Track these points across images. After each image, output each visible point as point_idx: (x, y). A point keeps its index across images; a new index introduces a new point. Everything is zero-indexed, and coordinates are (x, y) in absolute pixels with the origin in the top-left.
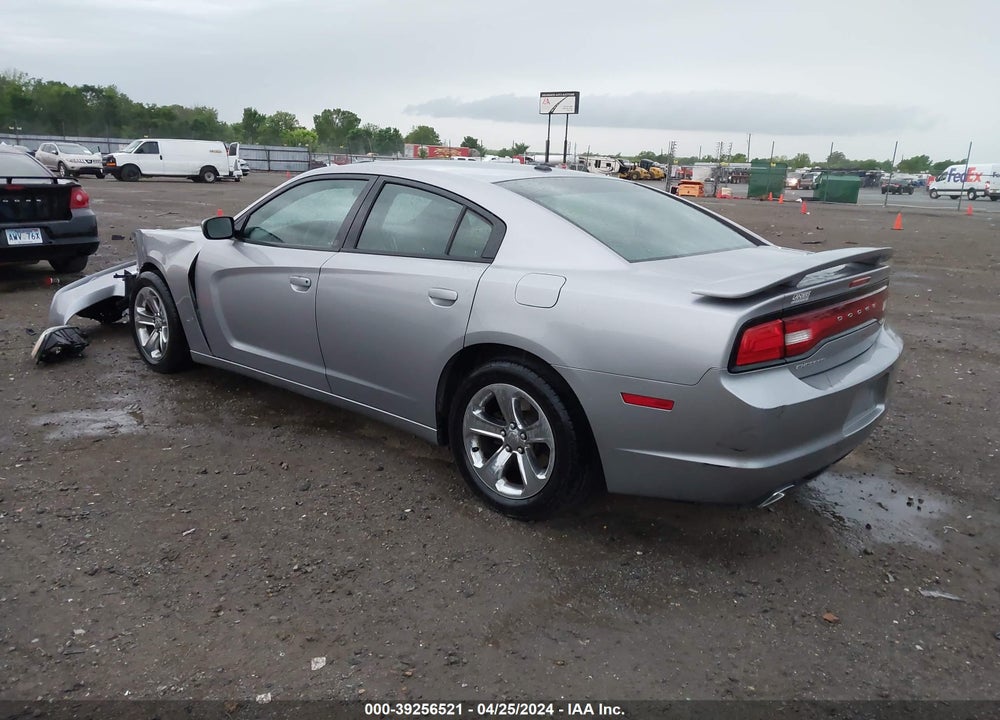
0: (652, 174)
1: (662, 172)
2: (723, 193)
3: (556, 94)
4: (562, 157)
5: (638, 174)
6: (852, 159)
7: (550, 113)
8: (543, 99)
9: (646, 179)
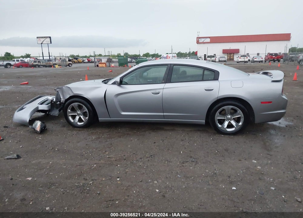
0: (78, 61)
1: (81, 60)
2: (112, 66)
3: (42, 37)
4: (49, 57)
5: (74, 61)
6: (130, 54)
7: (42, 44)
8: (38, 39)
9: (77, 63)
